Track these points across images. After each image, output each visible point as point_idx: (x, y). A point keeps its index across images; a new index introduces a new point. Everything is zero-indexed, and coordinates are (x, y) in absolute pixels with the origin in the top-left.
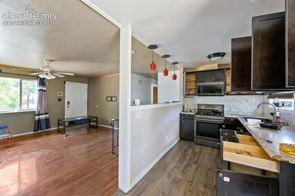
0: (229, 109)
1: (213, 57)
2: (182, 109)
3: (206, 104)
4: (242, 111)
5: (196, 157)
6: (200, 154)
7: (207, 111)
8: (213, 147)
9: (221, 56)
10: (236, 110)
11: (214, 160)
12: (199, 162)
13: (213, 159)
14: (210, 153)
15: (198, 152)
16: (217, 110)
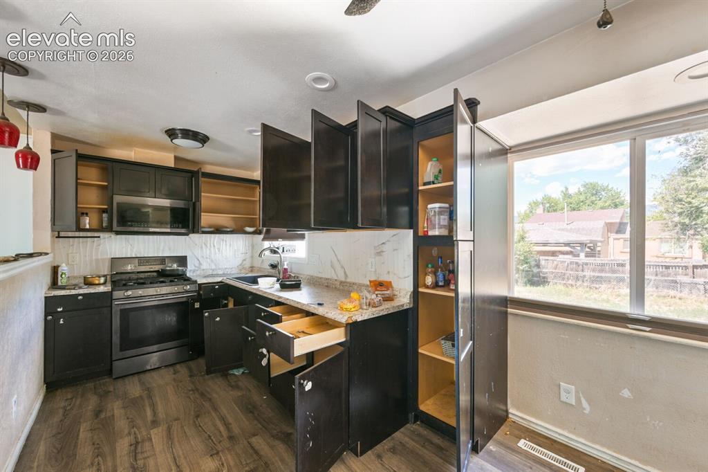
0: (197, 265)
1: (183, 138)
2: (47, 280)
3: (138, 256)
4: (220, 267)
5: (145, 410)
6: (150, 397)
7: (142, 275)
8: (170, 365)
9: (200, 142)
10: (209, 265)
11: (192, 390)
12: (161, 415)
13: (190, 389)
14: (174, 380)
15: (141, 396)
16: (173, 270)
